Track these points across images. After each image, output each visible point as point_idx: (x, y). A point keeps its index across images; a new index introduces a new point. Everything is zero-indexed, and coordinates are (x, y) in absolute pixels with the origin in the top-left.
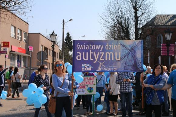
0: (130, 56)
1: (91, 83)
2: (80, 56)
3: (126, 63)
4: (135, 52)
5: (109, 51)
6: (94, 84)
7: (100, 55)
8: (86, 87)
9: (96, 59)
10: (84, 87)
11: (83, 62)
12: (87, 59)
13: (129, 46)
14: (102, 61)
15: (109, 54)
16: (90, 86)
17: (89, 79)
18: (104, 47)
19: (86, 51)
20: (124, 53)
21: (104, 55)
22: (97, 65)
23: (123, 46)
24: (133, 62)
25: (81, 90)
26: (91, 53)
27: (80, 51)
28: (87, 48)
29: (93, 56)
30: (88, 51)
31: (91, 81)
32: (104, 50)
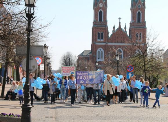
0: (99, 77)
1: (73, 70)
2: (79, 77)
3: (97, 79)
4: (101, 75)
5: (90, 75)
6: (75, 71)
7: (87, 77)
8: (70, 72)
9: (85, 78)
10: (69, 72)
11: (80, 80)
12: (82, 78)
13: (98, 73)
14: (88, 79)
15: (91, 76)
16: (72, 71)
17: (71, 67)
18: (88, 74)
19: (81, 75)
20: (96, 75)
21: (88, 77)
22: (86, 80)
23: (96, 73)
24: (100, 79)
25: (67, 73)
26: (83, 76)
27: (79, 75)
28: (82, 74)
29: (84, 77)
30: (82, 75)
31: (73, 69)
32: (88, 75)
